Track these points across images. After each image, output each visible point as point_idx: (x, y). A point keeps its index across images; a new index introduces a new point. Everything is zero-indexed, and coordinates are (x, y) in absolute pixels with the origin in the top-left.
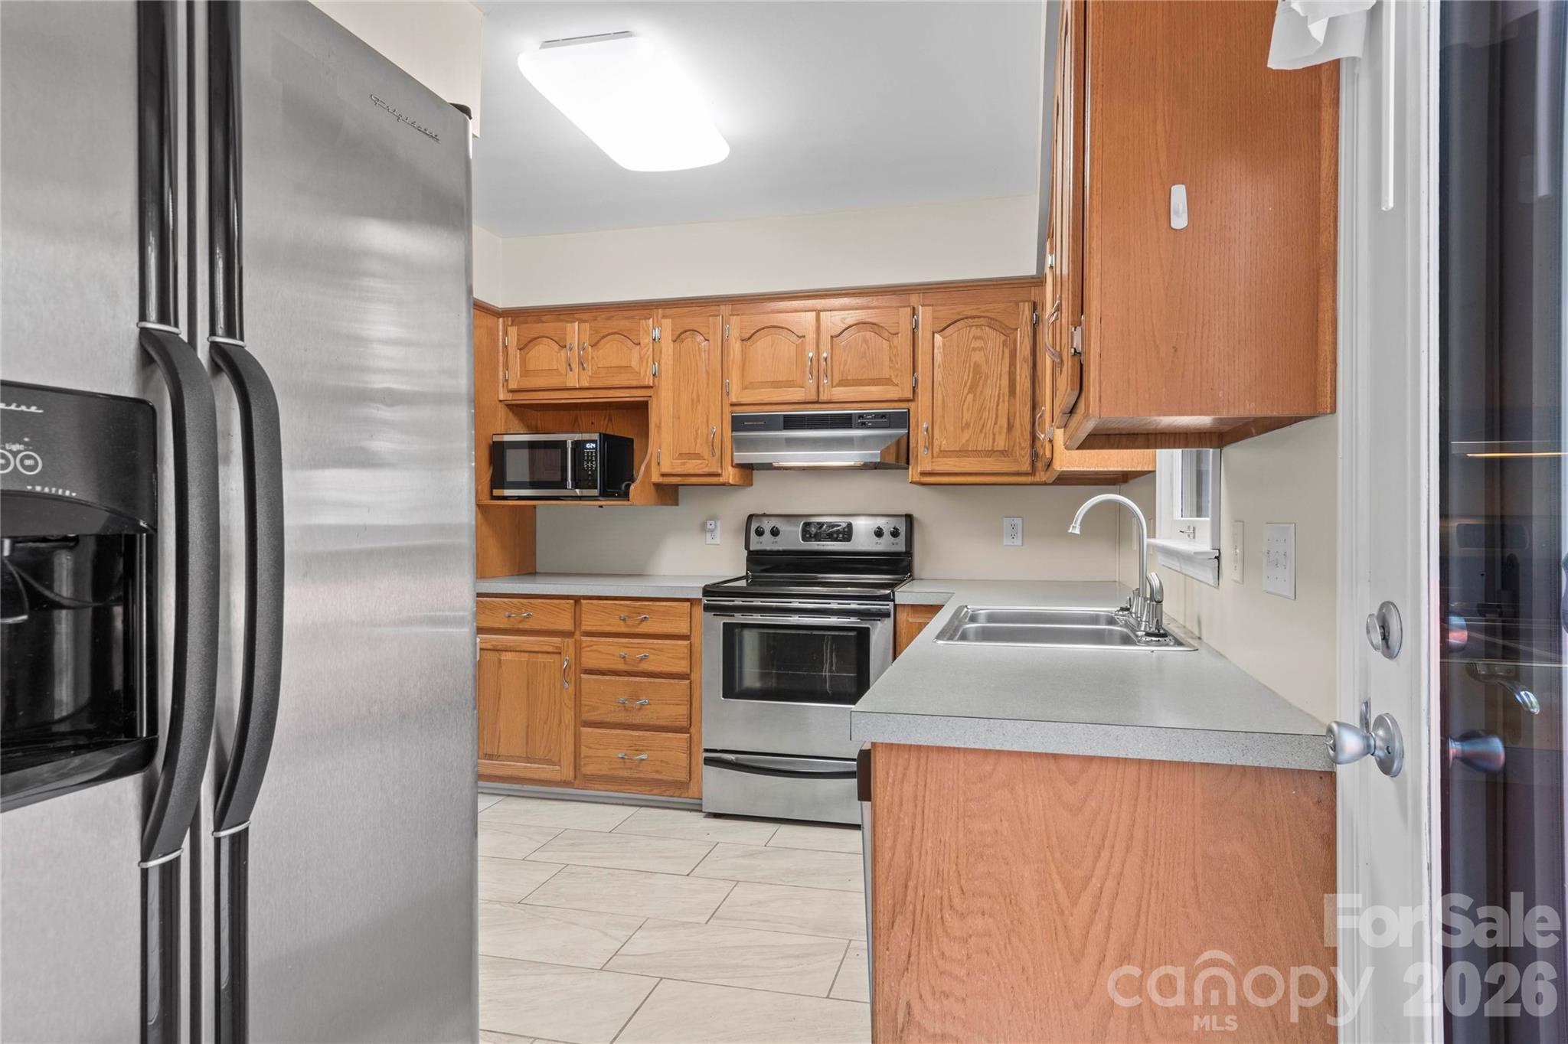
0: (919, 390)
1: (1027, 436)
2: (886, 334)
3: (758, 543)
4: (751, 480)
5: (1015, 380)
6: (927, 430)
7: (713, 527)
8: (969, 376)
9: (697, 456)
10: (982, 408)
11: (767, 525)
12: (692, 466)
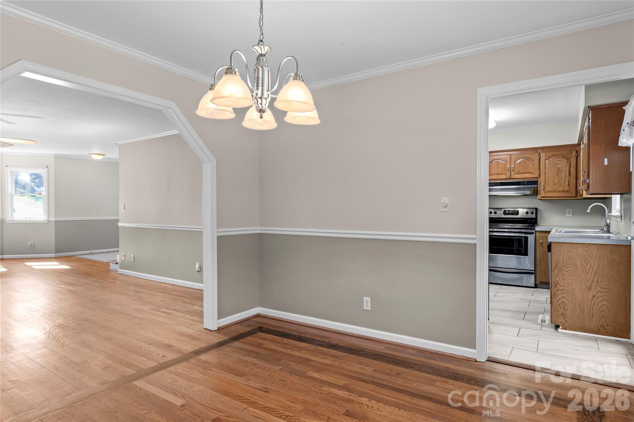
0: (541, 175)
1: (574, 186)
2: (531, 160)
3: (492, 216)
5: (571, 172)
6: (543, 186)
8: (556, 171)
10: (560, 179)
11: (493, 211)
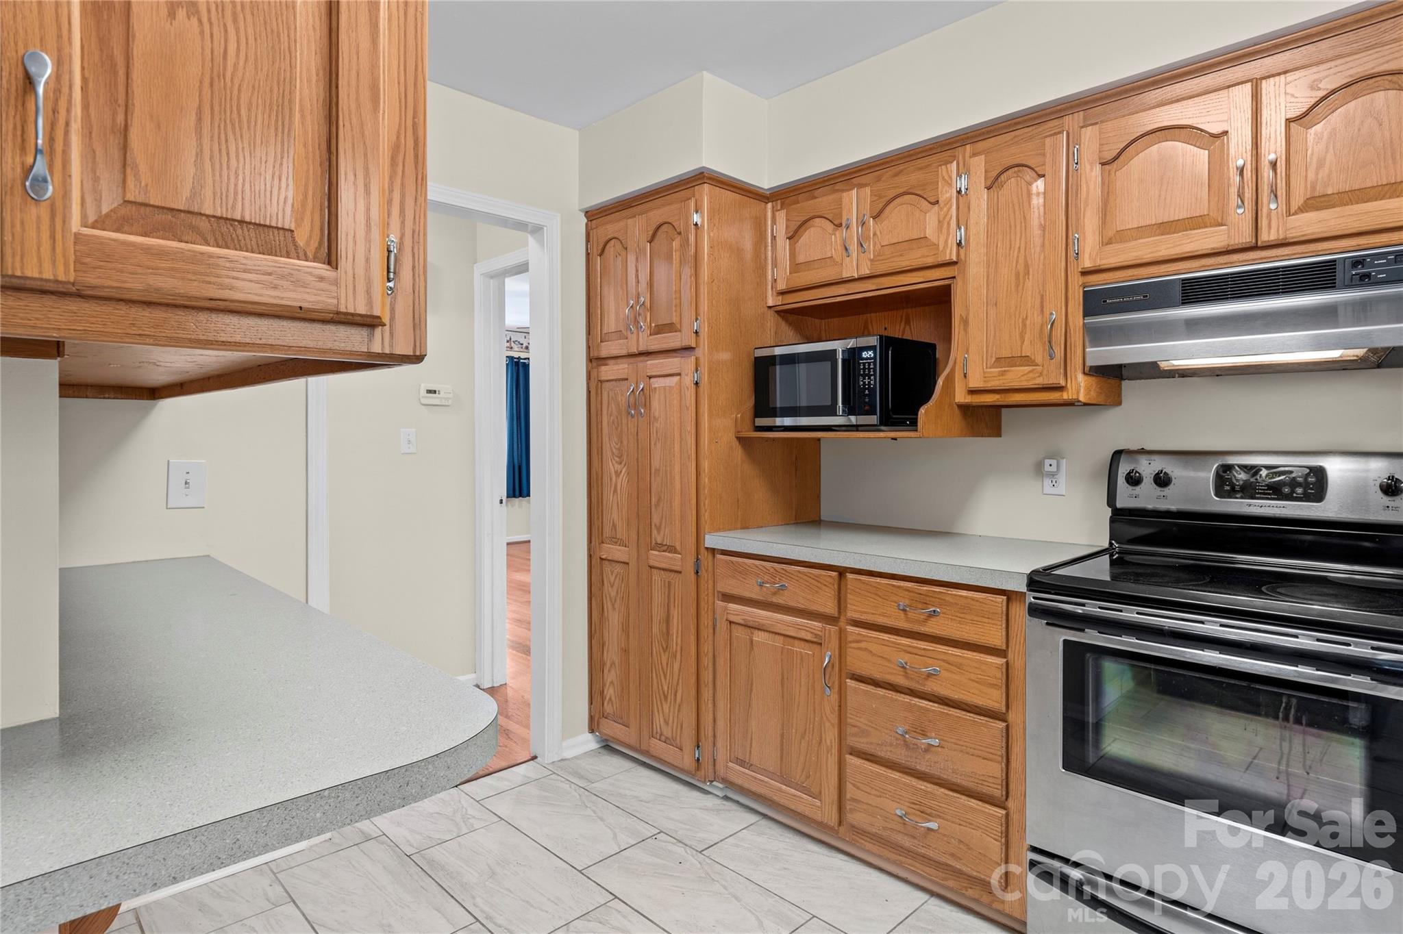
3: (1131, 496)
4: (1120, 395)
7: (1054, 469)
9: (1026, 360)
11: (1147, 468)
12: (1018, 376)
